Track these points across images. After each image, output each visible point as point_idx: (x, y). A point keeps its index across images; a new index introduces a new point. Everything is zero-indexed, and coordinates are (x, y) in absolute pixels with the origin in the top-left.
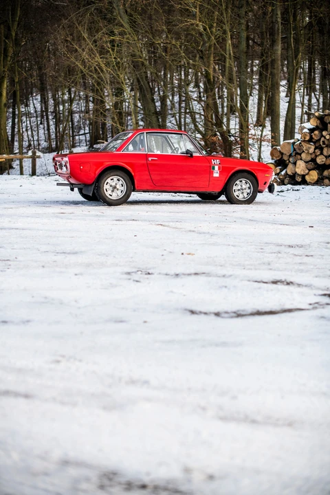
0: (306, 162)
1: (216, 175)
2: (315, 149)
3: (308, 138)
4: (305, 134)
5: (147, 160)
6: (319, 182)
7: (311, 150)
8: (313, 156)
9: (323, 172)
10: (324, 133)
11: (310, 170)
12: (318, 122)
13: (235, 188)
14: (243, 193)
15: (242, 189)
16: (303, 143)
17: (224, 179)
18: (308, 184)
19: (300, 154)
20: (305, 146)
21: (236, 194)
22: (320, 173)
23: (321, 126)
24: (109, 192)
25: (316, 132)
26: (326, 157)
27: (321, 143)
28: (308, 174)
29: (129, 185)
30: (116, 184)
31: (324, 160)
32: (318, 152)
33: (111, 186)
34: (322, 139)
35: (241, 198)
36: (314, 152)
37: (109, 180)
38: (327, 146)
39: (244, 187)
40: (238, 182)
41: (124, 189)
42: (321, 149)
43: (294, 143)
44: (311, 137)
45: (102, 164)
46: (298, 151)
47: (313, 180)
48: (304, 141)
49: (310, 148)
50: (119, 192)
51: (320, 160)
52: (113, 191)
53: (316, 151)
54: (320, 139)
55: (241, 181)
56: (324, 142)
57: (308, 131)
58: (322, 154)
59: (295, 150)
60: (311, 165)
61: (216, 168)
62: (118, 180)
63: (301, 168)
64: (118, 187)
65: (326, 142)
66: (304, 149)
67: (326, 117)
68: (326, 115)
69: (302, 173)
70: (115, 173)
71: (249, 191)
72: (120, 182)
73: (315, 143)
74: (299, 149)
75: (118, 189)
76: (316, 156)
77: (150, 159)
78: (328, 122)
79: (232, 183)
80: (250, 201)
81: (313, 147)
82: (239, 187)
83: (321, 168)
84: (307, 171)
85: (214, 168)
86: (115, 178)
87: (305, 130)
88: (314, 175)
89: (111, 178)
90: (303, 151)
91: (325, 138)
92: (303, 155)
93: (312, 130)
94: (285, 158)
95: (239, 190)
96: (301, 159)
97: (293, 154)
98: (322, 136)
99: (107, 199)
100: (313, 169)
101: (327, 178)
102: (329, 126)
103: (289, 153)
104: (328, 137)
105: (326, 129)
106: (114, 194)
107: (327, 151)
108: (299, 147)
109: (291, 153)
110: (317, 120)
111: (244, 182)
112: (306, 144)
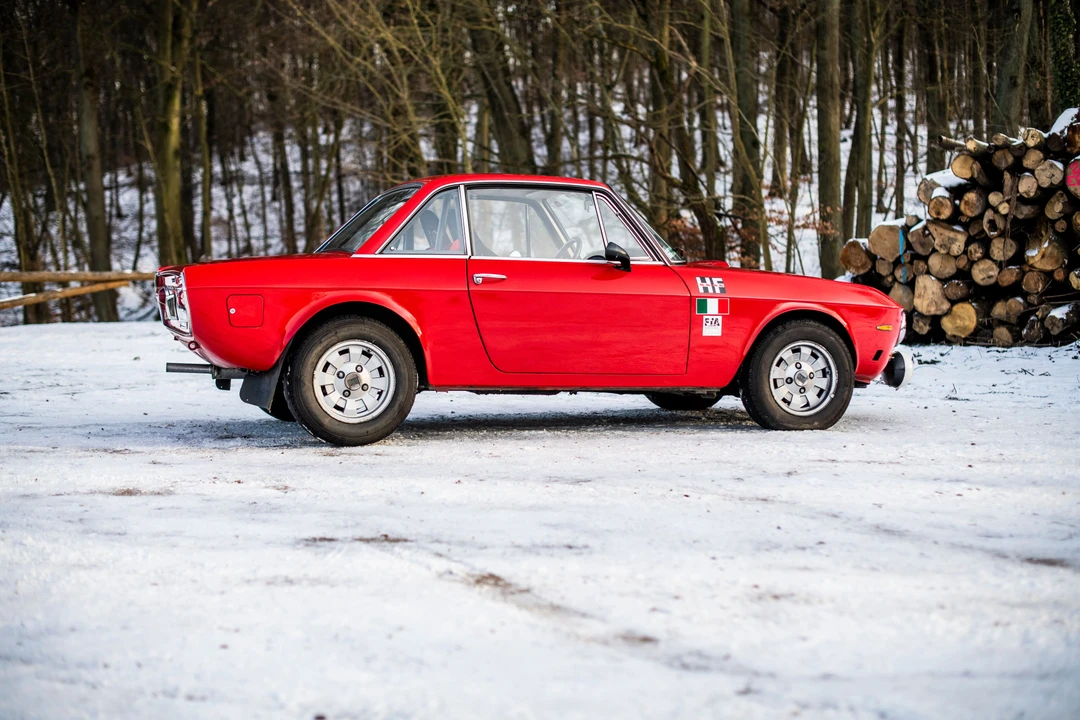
0: (943, 281)
1: (712, 330)
2: (967, 244)
3: (946, 213)
4: (939, 202)
5: (470, 280)
6: (980, 336)
7: (957, 248)
8: (963, 263)
9: (991, 306)
10: (994, 198)
11: (953, 303)
12: (977, 166)
13: (776, 372)
14: (803, 390)
15: (802, 378)
16: (932, 228)
17: (741, 343)
18: (949, 343)
19: (925, 259)
20: (939, 236)
21: (779, 394)
22: (985, 311)
23: (983, 180)
24: (335, 397)
25: (971, 196)
26: (1001, 265)
27: (986, 226)
28: (948, 313)
29: (404, 371)
30: (359, 369)
31: (994, 272)
32: (976, 251)
33: (340, 375)
34: (989, 214)
35: (797, 406)
36: (965, 252)
37: (332, 355)
38: (1002, 235)
39: (807, 368)
40: (786, 353)
41: (387, 384)
42: (986, 243)
43: (906, 229)
44: (956, 211)
45: (305, 296)
46: (920, 250)
47: (965, 328)
48: (936, 221)
49: (953, 240)
50: (370, 399)
51: (983, 273)
52: (347, 393)
53: (972, 248)
54: (981, 216)
55: (796, 350)
56: (993, 224)
57: (947, 194)
58: (987, 255)
59: (909, 246)
60: (958, 288)
61: (713, 306)
62: (367, 354)
63: (928, 295)
64: (365, 377)
65: (1000, 224)
66: (937, 242)
67: (999, 154)
68: (997, 148)
69: (933, 310)
70: (355, 329)
71: (823, 383)
72: (375, 362)
73: (966, 226)
74: (923, 245)
75: (364, 387)
76: (972, 263)
77: (479, 278)
78: (1003, 165)
79: (767, 356)
80: (829, 416)
81: (961, 239)
82: (791, 371)
83: (985, 296)
84: (946, 306)
85: (703, 307)
86: (356, 348)
87: (939, 192)
88: (967, 316)
89: (341, 346)
90: (934, 251)
91: (996, 210)
92: (935, 262)
93: (957, 192)
94: (883, 269)
95: (790, 381)
96: (928, 272)
97: (906, 259)
98: (988, 206)
99: (326, 421)
100: (963, 300)
101: (1001, 323)
102: (1007, 176)
103: (893, 255)
104: (1004, 209)
105: (999, 188)
106: (351, 405)
107: (1001, 249)
108: (923, 240)
109: (898, 255)
110: (971, 161)
111: (806, 351)
112: (940, 230)
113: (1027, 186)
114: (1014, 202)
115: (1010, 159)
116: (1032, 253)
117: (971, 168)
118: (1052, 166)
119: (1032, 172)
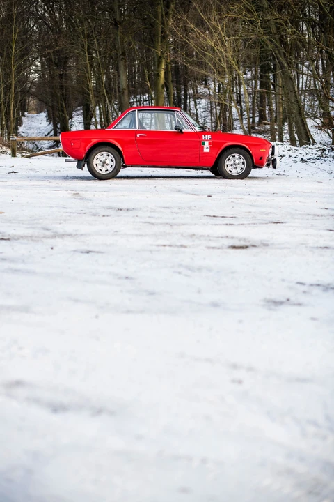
1: (207, 150)
5: (135, 136)
13: (227, 163)
14: (236, 168)
15: (235, 164)
17: (216, 154)
21: (228, 169)
24: (99, 167)
29: (118, 160)
30: (106, 160)
33: (101, 161)
35: (234, 172)
37: (98, 156)
40: (231, 157)
41: (113, 164)
50: (108, 168)
52: (103, 166)
55: (234, 157)
61: (207, 143)
62: (108, 156)
64: (107, 162)
70: (104, 149)
71: (242, 166)
75: (107, 165)
77: (138, 135)
79: (224, 158)
80: (244, 176)
82: (232, 162)
85: (204, 144)
86: (105, 154)
89: (101, 153)
95: (232, 165)
99: (97, 173)
106: (104, 169)
111: (237, 157)
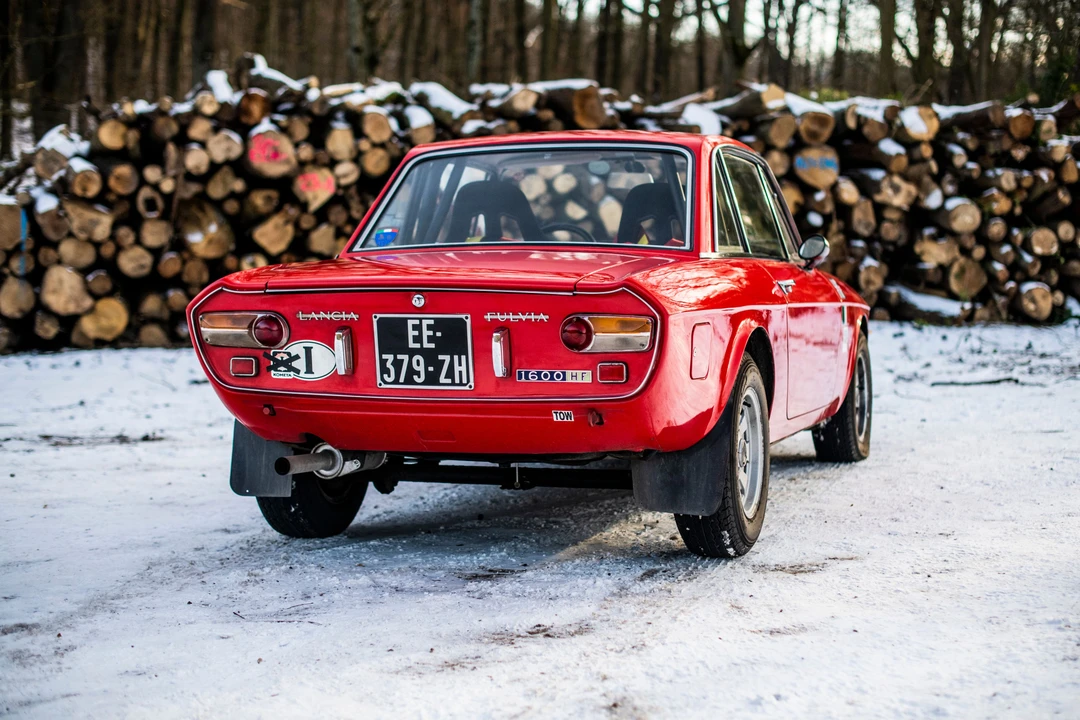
0: (83, 272)
2: (115, 226)
3: (94, 189)
4: (86, 177)
6: (128, 339)
7: (102, 230)
8: (106, 250)
9: (141, 300)
10: (152, 173)
11: (96, 297)
12: (133, 135)
19: (55, 245)
20: (78, 217)
22: (133, 308)
23: (139, 151)
25: (123, 170)
26: (155, 253)
27: (140, 206)
28: (91, 311)
31: (147, 262)
32: (124, 236)
34: (146, 192)
36: (111, 237)
38: (159, 216)
42: (138, 226)
46: (51, 235)
47: (110, 329)
49: (95, 223)
51: (133, 262)
53: (121, 231)
54: (135, 194)
56: (150, 203)
57: (88, 164)
58: (138, 242)
59: (35, 230)
60: (100, 280)
63: (63, 289)
65: (162, 204)
66: (75, 225)
67: (161, 122)
68: (162, 115)
69: (72, 308)
73: (110, 206)
74: (56, 229)
76: (119, 249)
78: (168, 134)
81: (107, 221)
83: (131, 290)
84: (88, 302)
88: (114, 315)
90: (71, 235)
91: (156, 187)
92: (67, 249)
96: (59, 262)
97: (28, 246)
98: (143, 182)
100: (109, 294)
101: (152, 320)
102: (171, 149)
103: (11, 240)
104: (167, 186)
105: (160, 161)
107: (155, 233)
108: (57, 222)
109: (17, 241)
110: (122, 129)
112: (80, 210)
113: (196, 159)
114: (181, 178)
115: (174, 128)
116: (195, 238)
117: (124, 137)
118: (228, 138)
119: (203, 145)
